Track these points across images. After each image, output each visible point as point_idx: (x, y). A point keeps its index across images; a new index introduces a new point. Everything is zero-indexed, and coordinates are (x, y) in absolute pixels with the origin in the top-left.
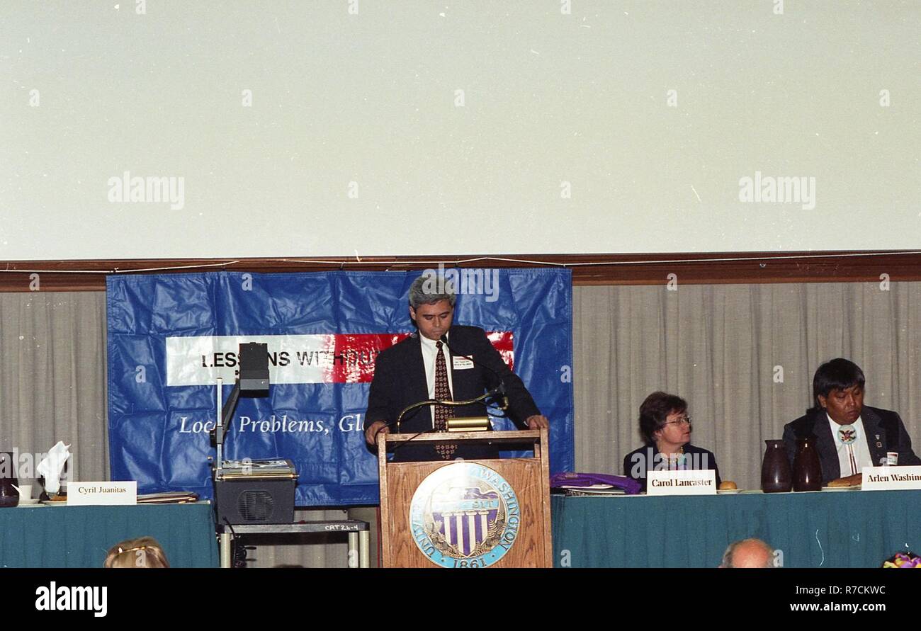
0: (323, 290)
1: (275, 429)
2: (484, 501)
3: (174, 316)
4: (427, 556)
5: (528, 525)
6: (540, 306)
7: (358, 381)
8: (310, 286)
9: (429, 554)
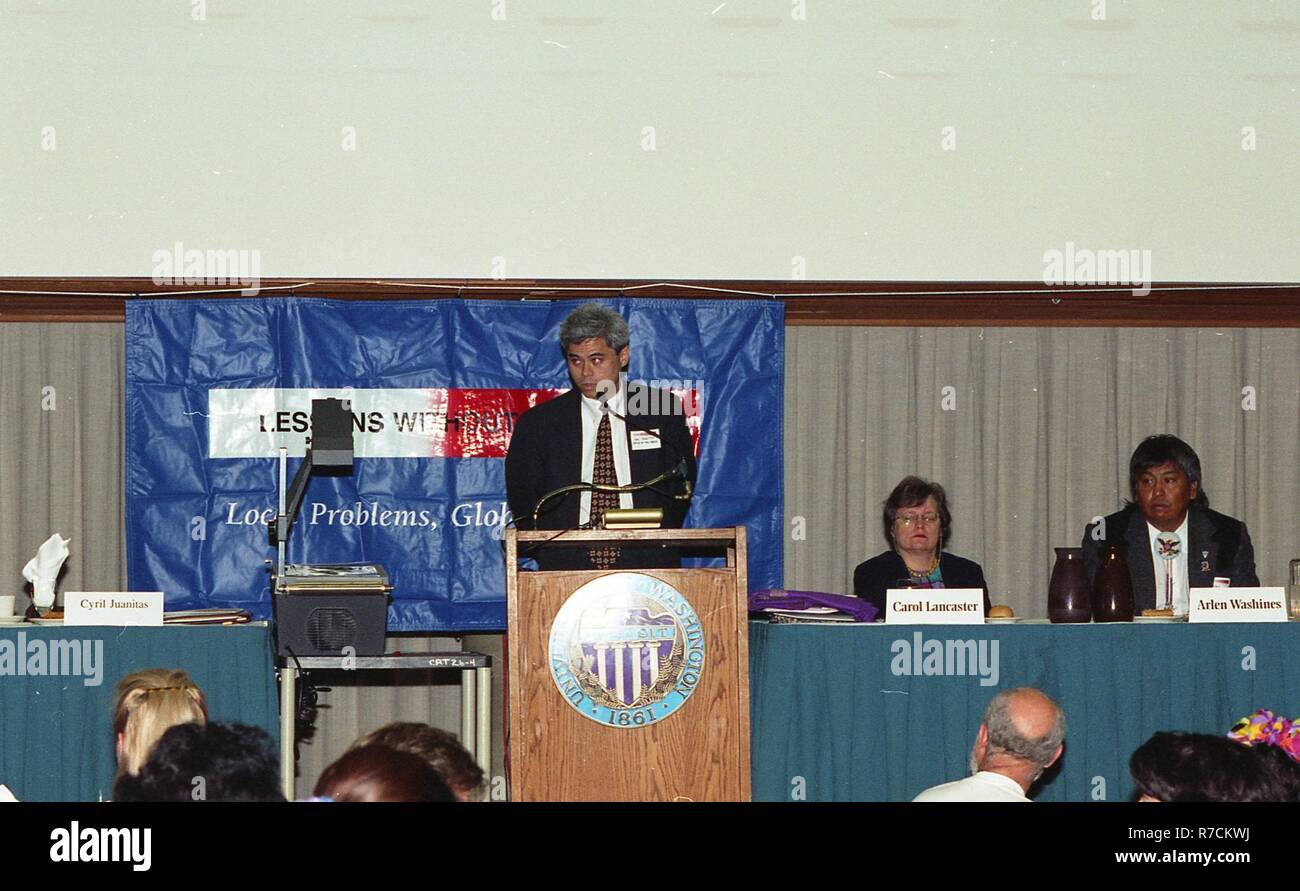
0: (432, 327)
1: (362, 522)
2: (655, 628)
3: (221, 359)
4: (571, 704)
5: (715, 663)
6: (739, 354)
7: (480, 455)
8: (413, 319)
9: (575, 701)
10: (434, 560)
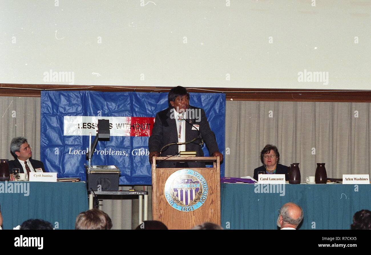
0: (127, 100)
1: (106, 154)
2: (194, 184)
3: (67, 108)
4: (171, 205)
5: (211, 194)
6: (213, 108)
7: (140, 136)
8: (122, 97)
9: (172, 204)
10: (127, 165)
